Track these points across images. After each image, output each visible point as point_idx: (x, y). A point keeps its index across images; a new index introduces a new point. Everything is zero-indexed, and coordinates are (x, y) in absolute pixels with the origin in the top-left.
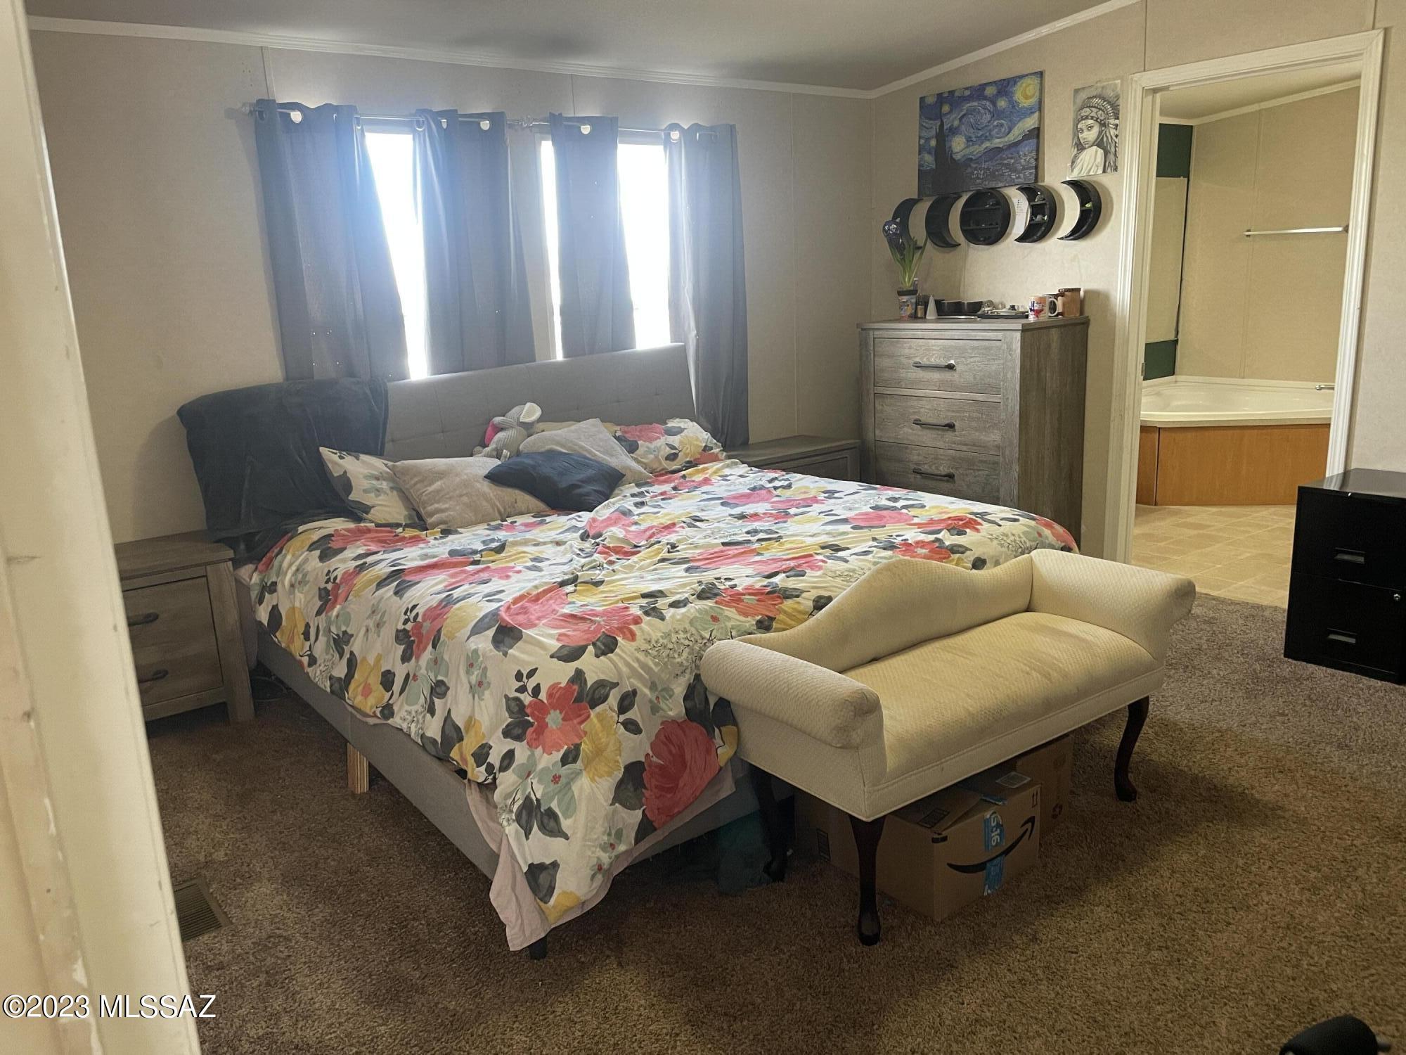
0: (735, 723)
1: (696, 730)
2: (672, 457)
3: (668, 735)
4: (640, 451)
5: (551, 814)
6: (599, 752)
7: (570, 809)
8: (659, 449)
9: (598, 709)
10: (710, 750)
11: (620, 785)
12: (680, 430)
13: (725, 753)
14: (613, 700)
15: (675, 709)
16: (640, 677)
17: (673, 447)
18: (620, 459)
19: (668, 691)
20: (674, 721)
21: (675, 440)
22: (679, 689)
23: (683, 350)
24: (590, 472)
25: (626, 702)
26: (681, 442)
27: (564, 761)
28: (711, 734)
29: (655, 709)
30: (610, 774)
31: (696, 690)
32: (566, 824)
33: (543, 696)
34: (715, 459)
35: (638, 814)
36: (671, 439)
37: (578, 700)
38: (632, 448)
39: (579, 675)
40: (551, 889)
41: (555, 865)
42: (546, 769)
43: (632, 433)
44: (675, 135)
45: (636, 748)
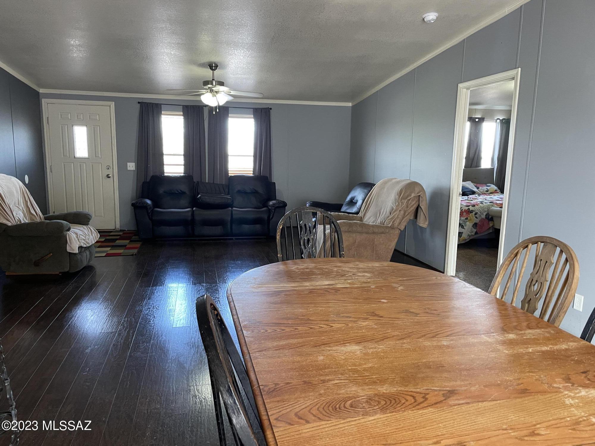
0: (493, 221)
1: (487, 220)
2: (487, 191)
3: (482, 220)
4: (480, 189)
5: (463, 226)
6: (470, 220)
7: (466, 226)
8: (484, 189)
9: (472, 214)
10: (488, 224)
11: (473, 225)
12: (490, 186)
13: (491, 225)
14: (474, 213)
15: (484, 216)
16: (478, 211)
17: (487, 189)
18: (475, 189)
19: (483, 214)
20: (483, 219)
21: (488, 188)
22: (485, 214)
23: (493, 169)
24: (469, 190)
25: (476, 214)
26: (490, 188)
27: (466, 219)
28: (489, 222)
29: (480, 216)
30: (472, 223)
31: (487, 215)
32: (465, 227)
33: (463, 211)
34: (498, 193)
35: (476, 230)
36: (487, 188)
37: (468, 212)
38: (478, 188)
39: (469, 209)
40: (461, 236)
41: (462, 232)
42: (462, 220)
43: (478, 185)
44: (498, 121)
45: (477, 221)
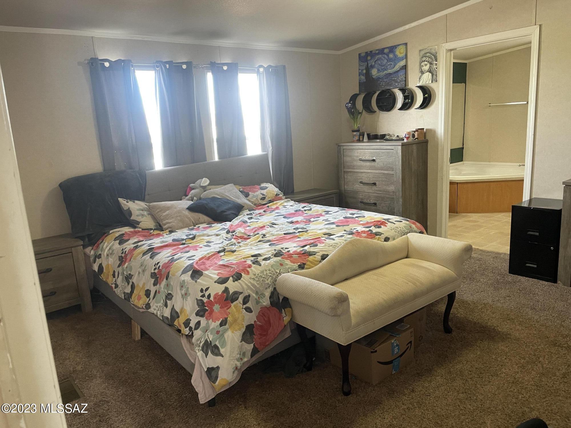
0: (291, 307)
1: (275, 310)
2: (263, 199)
3: (263, 313)
4: (250, 196)
5: (216, 347)
6: (235, 321)
7: (224, 344)
8: (257, 195)
9: (235, 303)
10: (280, 318)
11: (244, 334)
12: (266, 188)
13: (286, 319)
14: (241, 299)
15: (266, 302)
16: (251, 289)
17: (263, 195)
18: (242, 200)
19: (263, 295)
20: (266, 307)
21: (264, 192)
22: (268, 294)
23: (267, 155)
24: (230, 205)
25: (246, 300)
26: (266, 192)
27: (221, 325)
28: (281, 312)
29: (258, 302)
30: (240, 329)
31: (274, 294)
32: (222, 351)
33: (212, 298)
34: (281, 199)
35: (252, 345)
36: (262, 191)
37: (226, 299)
38: (247, 195)
39: (226, 290)
40: (217, 378)
41: (218, 368)
42: (213, 328)
43: (247, 189)
44: (261, 70)
45: (251, 318)
